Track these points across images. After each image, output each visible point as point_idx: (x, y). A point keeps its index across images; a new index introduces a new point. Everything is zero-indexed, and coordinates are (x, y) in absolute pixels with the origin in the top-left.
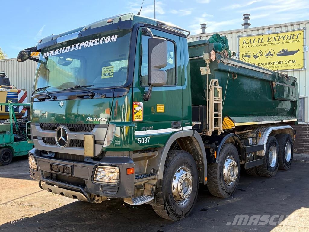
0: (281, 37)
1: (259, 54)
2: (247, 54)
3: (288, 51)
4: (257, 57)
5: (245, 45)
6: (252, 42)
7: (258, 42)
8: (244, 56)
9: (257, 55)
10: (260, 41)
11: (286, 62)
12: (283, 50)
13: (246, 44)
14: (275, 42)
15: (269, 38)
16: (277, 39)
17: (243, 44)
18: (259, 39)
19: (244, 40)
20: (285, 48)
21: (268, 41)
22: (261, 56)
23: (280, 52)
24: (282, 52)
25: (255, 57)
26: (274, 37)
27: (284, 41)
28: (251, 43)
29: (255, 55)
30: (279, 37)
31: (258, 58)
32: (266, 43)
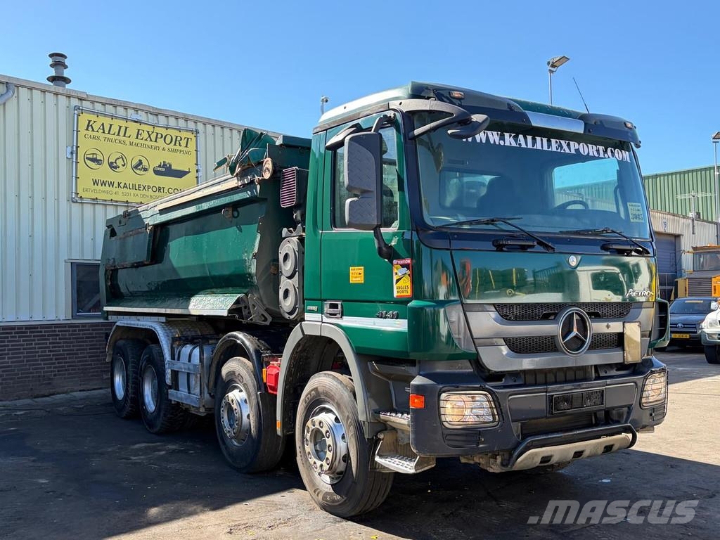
0: (159, 136)
1: (120, 162)
2: (95, 156)
3: (173, 168)
4: (116, 167)
5: (90, 133)
6: (107, 131)
7: (118, 135)
8: (88, 159)
9: (116, 163)
10: (122, 133)
11: (170, 191)
12: (165, 164)
13: (93, 130)
14: (148, 143)
15: (139, 130)
16: (153, 137)
17: (87, 129)
18: (120, 127)
19: (90, 121)
20: (167, 162)
21: (137, 138)
22: (123, 165)
23: (159, 166)
24: (163, 167)
25: (113, 166)
26: (148, 132)
27: (167, 147)
28: (104, 132)
29: (112, 163)
30: (157, 134)
31: (118, 170)
32: (133, 139)
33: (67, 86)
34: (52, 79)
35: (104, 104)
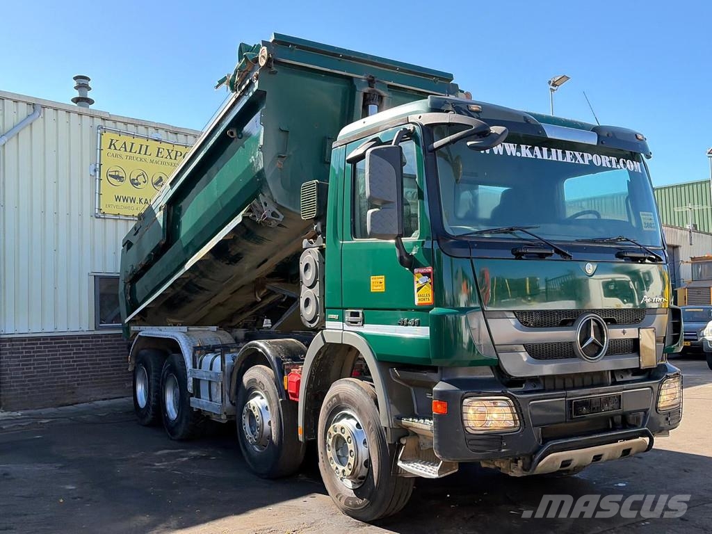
0: (179, 154)
1: (141, 179)
2: (117, 173)
4: (137, 184)
5: (112, 151)
6: (128, 149)
7: (140, 153)
8: (111, 176)
9: (137, 179)
10: (143, 151)
13: (115, 149)
14: (168, 160)
15: (159, 149)
16: (173, 155)
17: (110, 148)
18: (141, 145)
19: (112, 140)
21: (157, 156)
22: (144, 182)
25: (134, 183)
26: (168, 150)
28: (126, 151)
29: (134, 180)
30: (177, 152)
31: (139, 186)
32: (154, 157)
33: (91, 107)
34: (77, 100)
35: (126, 124)
